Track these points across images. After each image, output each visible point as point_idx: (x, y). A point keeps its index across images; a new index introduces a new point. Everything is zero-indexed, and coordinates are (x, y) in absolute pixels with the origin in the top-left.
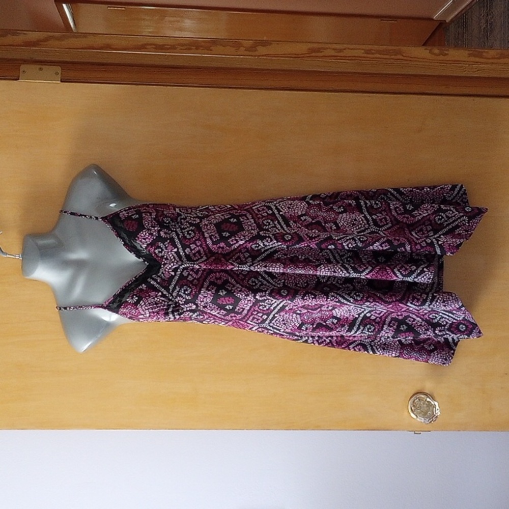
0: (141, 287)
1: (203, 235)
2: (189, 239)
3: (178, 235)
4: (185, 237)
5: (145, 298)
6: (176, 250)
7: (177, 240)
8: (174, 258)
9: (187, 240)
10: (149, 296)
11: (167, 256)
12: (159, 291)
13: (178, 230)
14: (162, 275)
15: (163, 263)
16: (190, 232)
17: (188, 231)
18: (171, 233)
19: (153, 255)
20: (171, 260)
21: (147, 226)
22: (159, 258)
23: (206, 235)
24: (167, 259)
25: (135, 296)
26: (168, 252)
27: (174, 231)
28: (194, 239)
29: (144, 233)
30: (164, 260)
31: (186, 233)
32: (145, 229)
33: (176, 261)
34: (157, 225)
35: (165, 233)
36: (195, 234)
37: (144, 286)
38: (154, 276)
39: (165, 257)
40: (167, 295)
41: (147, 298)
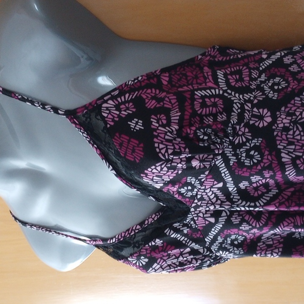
0: (153, 244)
1: (279, 158)
2: (250, 167)
3: (226, 160)
4: (240, 164)
5: (161, 258)
6: (221, 185)
7: (224, 170)
8: (216, 196)
9: (245, 170)
10: (169, 256)
11: (202, 195)
12: (185, 246)
13: (228, 151)
14: (192, 222)
15: (193, 205)
16: (252, 153)
17: (248, 151)
18: (213, 159)
19: (176, 196)
20: (210, 200)
21: (164, 156)
22: (188, 200)
23: (286, 158)
24: (202, 199)
25: (142, 257)
26: (205, 189)
27: (218, 154)
28: (259, 167)
29: (159, 168)
30: (196, 201)
31: (244, 155)
32: (161, 160)
33: (219, 202)
34: (185, 148)
35: (201, 161)
36: (262, 156)
37: (159, 242)
38: (176, 225)
39: (199, 197)
40: (202, 251)
41: (165, 258)
